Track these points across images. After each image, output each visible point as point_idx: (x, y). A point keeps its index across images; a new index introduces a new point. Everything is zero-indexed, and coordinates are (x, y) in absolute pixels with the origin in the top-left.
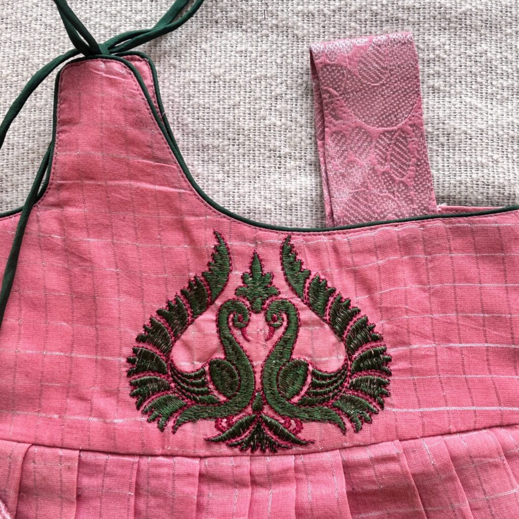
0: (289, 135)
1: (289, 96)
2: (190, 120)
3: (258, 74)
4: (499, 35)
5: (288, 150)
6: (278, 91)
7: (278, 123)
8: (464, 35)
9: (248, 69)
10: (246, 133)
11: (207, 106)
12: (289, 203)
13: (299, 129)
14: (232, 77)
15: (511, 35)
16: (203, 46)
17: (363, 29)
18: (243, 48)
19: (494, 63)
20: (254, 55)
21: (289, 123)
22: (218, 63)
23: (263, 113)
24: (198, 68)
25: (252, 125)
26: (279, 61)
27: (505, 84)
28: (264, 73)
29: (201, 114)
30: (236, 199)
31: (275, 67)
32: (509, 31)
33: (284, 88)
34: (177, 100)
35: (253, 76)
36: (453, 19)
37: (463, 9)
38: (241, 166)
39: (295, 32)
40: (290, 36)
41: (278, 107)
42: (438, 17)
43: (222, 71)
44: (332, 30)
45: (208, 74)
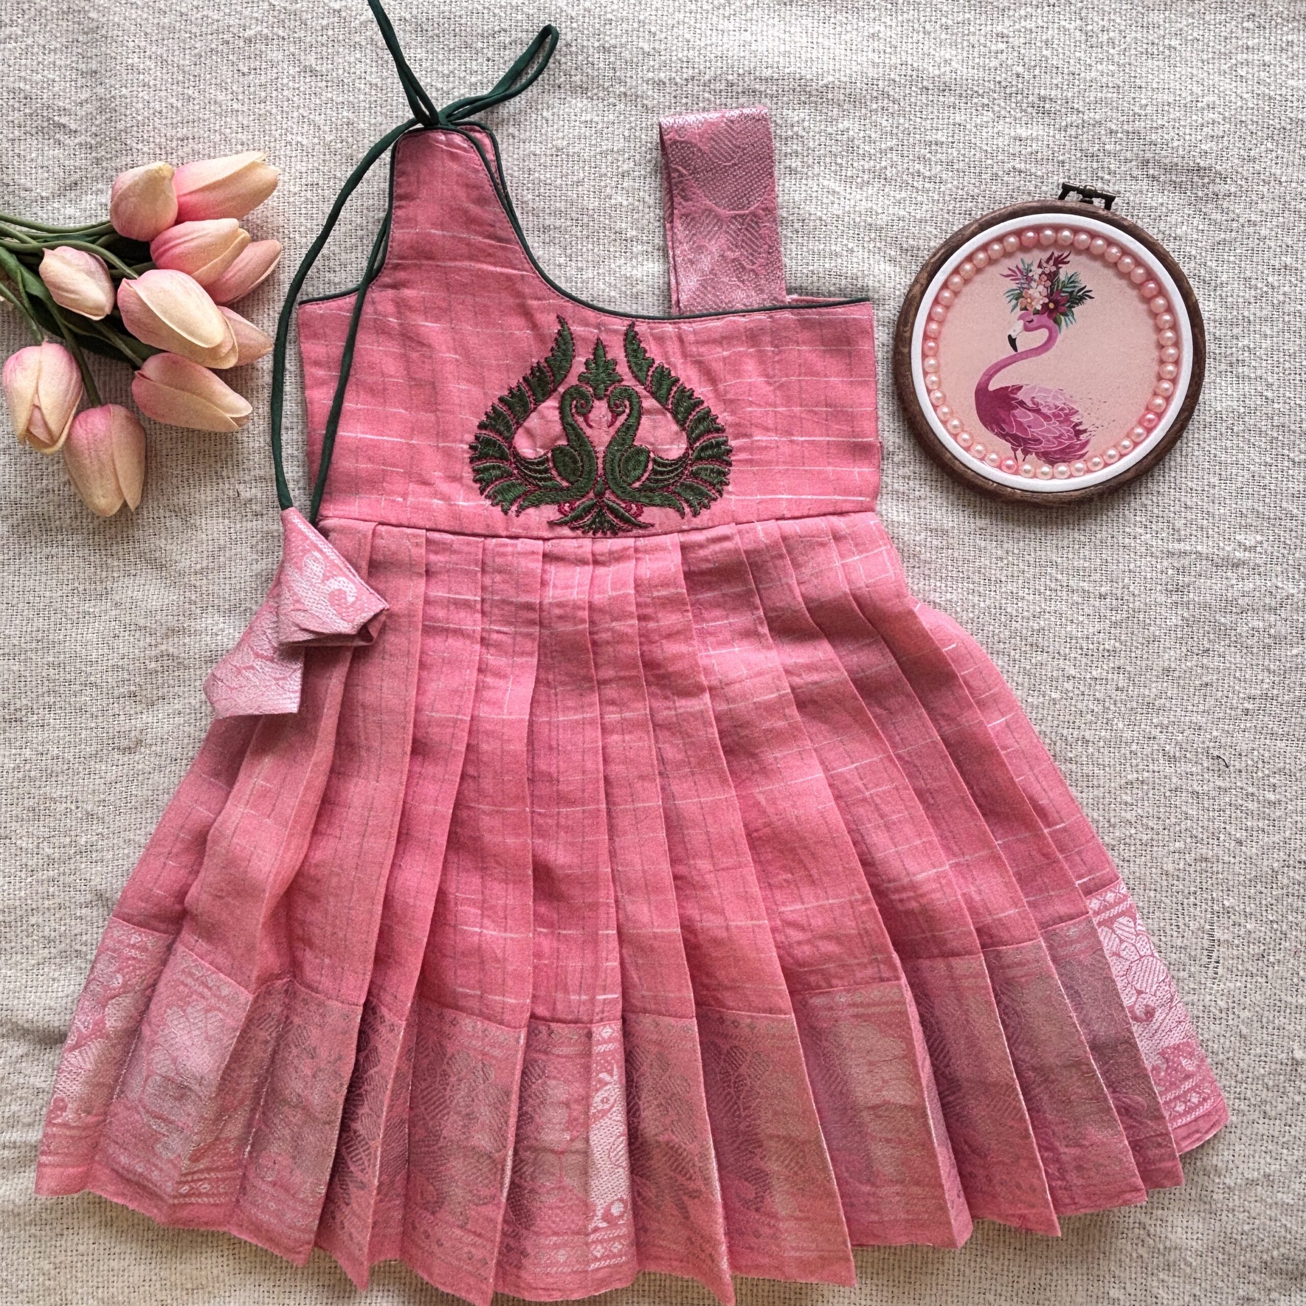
0: (636, 216)
1: (637, 174)
2: (530, 196)
3: (604, 148)
4: (863, 111)
5: (634, 233)
6: (626, 167)
7: (625, 203)
8: (825, 110)
9: (593, 142)
10: (591, 212)
11: (549, 181)
12: (634, 290)
13: (647, 210)
14: (576, 150)
15: (876, 110)
16: (545, 114)
17: (718, 101)
18: (588, 118)
19: (856, 142)
20: (600, 126)
21: (637, 203)
22: (561, 134)
23: (608, 190)
24: (539, 139)
25: (597, 204)
26: (626, 134)
27: (866, 167)
28: (610, 147)
29: (542, 190)
30: (579, 285)
31: (622, 140)
32: (874, 106)
33: (632, 164)
34: (516, 174)
35: (598, 150)
36: (814, 93)
37: (825, 81)
38: (584, 249)
39: (645, 102)
40: (639, 107)
41: (625, 185)
42: (798, 89)
43: (565, 143)
44: (684, 101)
45: (550, 145)
